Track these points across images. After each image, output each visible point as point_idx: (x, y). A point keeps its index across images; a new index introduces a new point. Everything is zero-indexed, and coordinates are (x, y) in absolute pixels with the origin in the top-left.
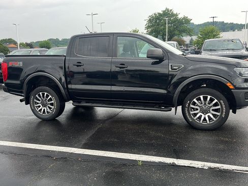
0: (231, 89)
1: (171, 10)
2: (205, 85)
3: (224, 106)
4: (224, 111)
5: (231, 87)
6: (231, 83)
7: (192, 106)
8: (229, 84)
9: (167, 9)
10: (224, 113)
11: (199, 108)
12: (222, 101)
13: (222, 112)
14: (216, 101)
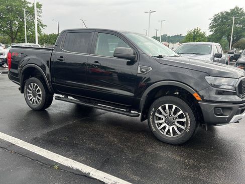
0: (198, 101)
1: (241, 9)
2: (178, 93)
3: (189, 119)
4: (189, 125)
5: (198, 98)
6: (198, 94)
7: (157, 114)
8: (195, 95)
9: (237, 8)
10: (189, 128)
11: (164, 118)
12: (187, 114)
13: (187, 126)
14: (181, 112)
